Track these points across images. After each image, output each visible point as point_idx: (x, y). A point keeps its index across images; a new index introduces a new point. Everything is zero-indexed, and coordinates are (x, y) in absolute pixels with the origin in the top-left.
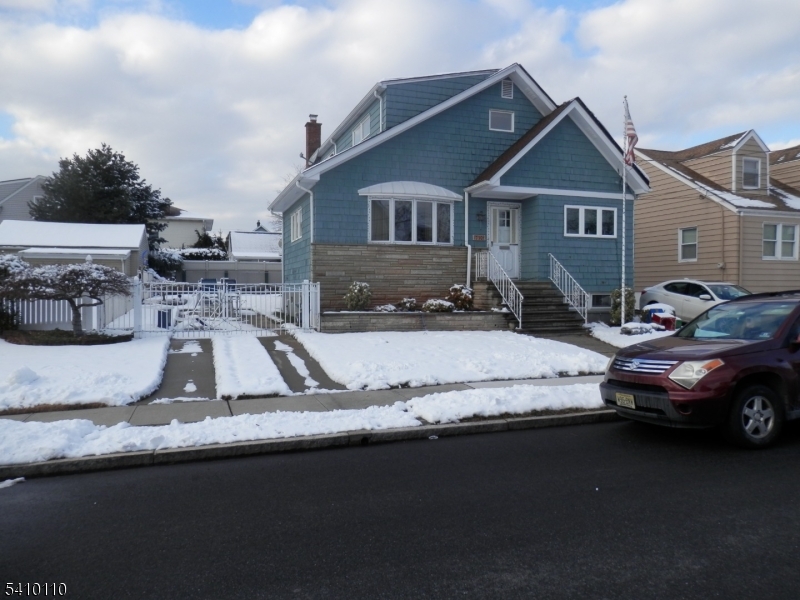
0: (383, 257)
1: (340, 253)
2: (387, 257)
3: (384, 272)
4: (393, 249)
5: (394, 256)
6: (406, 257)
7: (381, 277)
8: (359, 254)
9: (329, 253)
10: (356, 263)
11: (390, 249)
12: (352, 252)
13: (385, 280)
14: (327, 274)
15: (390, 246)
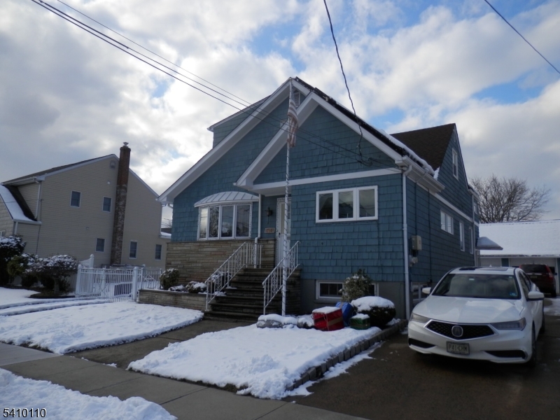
0: (202, 250)
1: (179, 248)
2: (205, 250)
3: (202, 261)
4: (208, 244)
5: (209, 249)
6: (215, 249)
7: (200, 265)
8: (189, 248)
9: (174, 248)
10: (187, 255)
11: (206, 244)
12: (187, 247)
13: (202, 268)
14: (172, 263)
15: (207, 242)
